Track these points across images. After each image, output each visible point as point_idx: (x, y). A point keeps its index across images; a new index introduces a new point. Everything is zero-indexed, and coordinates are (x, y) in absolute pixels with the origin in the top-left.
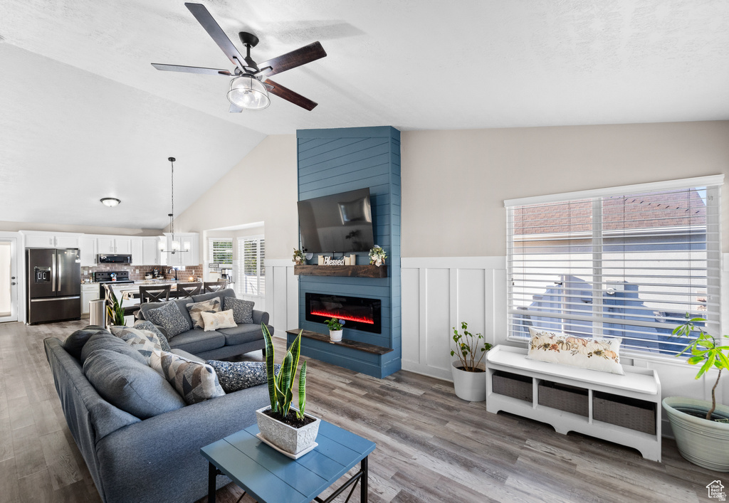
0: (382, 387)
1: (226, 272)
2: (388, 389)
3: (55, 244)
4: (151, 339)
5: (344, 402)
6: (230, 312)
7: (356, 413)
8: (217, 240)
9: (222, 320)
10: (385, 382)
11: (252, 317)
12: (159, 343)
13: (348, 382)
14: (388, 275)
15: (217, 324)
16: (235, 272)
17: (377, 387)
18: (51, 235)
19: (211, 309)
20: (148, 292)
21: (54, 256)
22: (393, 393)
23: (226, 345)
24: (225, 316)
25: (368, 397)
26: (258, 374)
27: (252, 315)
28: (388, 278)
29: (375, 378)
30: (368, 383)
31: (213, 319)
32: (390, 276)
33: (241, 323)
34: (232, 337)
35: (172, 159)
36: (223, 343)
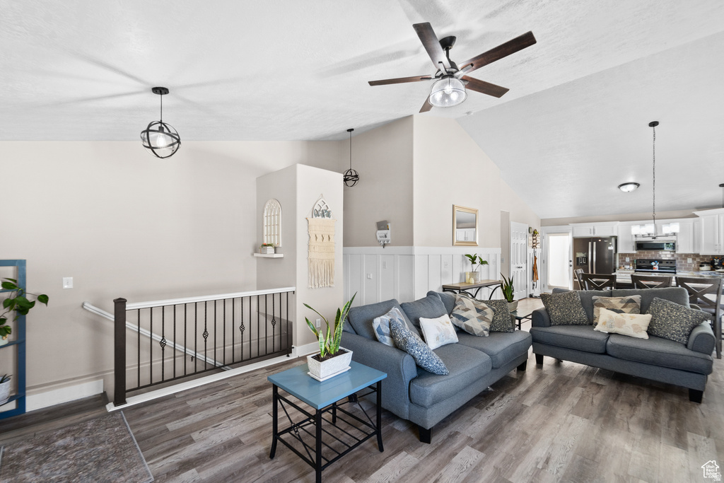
3: (594, 233)
9: (623, 323)
12: (489, 317)
15: (611, 327)
18: (591, 225)
21: (590, 243)
23: (606, 353)
24: (627, 320)
27: (689, 333)
31: (608, 319)
34: (614, 346)
35: (654, 124)
36: (600, 349)
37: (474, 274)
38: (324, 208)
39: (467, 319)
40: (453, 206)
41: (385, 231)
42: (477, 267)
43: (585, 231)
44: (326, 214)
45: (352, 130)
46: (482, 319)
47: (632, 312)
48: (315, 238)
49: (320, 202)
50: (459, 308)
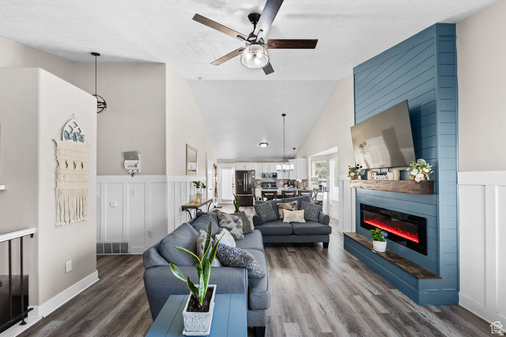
0: (413, 314)
1: (322, 184)
2: (419, 319)
4: (236, 221)
5: (356, 311)
6: (302, 212)
7: (358, 327)
8: (319, 162)
9: (295, 216)
10: (420, 310)
11: (318, 217)
12: (241, 224)
13: (376, 293)
14: (435, 192)
15: (291, 219)
16: (328, 184)
17: (406, 311)
18: (243, 164)
19: (291, 208)
20: (266, 194)
21: (244, 174)
22: (422, 328)
23: (293, 234)
24: (297, 214)
25: (386, 318)
26: (237, 259)
27: (319, 216)
28: (435, 196)
29: (411, 302)
30: (398, 303)
31: (289, 215)
32: (437, 193)
33: (309, 220)
34: (297, 229)
35: (284, 115)
36: (291, 232)
37: (199, 195)
38: (76, 130)
39: (232, 229)
40: (187, 144)
41: (135, 162)
42: (201, 190)
43: (241, 167)
44: (78, 137)
45: (98, 55)
46: (238, 227)
47: (296, 210)
48: (65, 166)
49: (71, 123)
50: (224, 222)
